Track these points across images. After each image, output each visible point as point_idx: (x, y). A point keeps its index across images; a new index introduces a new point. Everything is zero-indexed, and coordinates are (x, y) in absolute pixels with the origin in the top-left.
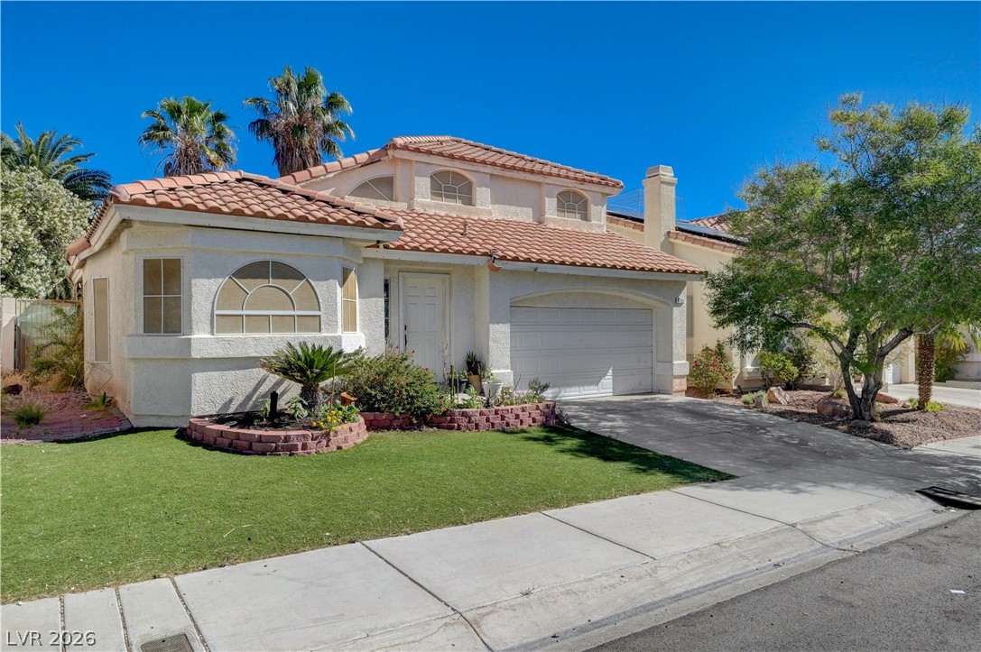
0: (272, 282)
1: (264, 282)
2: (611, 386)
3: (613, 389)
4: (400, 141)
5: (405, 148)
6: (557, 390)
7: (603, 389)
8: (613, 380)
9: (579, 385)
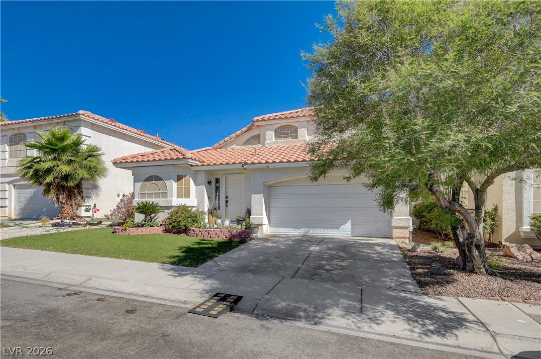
0: (154, 182)
1: (151, 182)
2: (350, 230)
3: (352, 232)
4: (255, 119)
5: (258, 121)
6: (308, 229)
7: (343, 231)
8: (352, 227)
9: (324, 228)
